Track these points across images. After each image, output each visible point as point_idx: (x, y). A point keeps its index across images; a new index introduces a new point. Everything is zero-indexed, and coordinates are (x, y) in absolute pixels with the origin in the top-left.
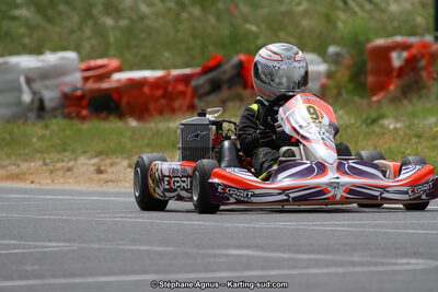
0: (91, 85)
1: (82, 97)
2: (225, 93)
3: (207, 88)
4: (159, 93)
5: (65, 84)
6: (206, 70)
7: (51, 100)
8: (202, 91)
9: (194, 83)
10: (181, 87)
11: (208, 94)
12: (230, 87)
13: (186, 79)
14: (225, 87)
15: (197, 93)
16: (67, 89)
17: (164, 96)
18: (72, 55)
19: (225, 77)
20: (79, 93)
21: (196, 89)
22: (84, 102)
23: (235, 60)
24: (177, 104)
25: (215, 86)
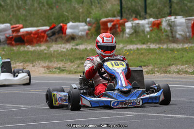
0: (15, 34)
1: (12, 38)
2: (57, 36)
3: (51, 34)
4: (36, 36)
5: (7, 34)
6: (51, 29)
7: (2, 39)
8: (49, 35)
9: (47, 33)
10: (43, 34)
11: (51, 36)
12: (58, 34)
13: (45, 31)
14: (57, 34)
15: (48, 36)
16: (8, 35)
17: (38, 37)
18: (8, 25)
19: (57, 31)
20: (11, 36)
21: (48, 35)
22: (13, 40)
23: (59, 26)
24: (42, 39)
25: (54, 34)
